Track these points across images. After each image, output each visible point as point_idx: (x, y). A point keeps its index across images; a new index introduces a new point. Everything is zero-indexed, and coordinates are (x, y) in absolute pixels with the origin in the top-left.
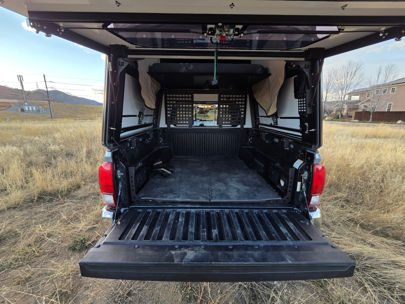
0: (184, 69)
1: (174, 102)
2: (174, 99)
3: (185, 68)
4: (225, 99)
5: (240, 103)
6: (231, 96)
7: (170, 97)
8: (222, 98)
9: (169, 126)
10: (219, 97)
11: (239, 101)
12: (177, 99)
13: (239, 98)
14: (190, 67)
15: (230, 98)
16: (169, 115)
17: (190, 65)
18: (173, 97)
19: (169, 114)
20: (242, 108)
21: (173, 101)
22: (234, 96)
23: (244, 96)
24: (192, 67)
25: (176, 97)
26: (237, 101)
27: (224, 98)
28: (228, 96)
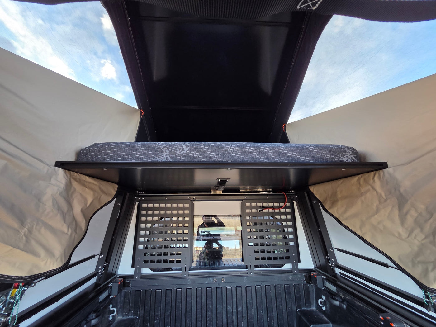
0: (165, 154)
1: (156, 219)
2: (156, 212)
3: (168, 152)
4: (254, 211)
5: (283, 217)
6: (265, 204)
7: (147, 209)
8: (248, 208)
9: (138, 271)
10: (243, 208)
11: (280, 214)
12: (162, 212)
13: (280, 207)
14: (180, 149)
15: (263, 208)
16: (141, 247)
17: (182, 146)
18: (153, 209)
19: (142, 243)
20: (288, 227)
21: (153, 215)
22: (271, 204)
23: (288, 204)
24: (186, 149)
25: (159, 209)
26: (278, 214)
27: (251, 208)
28: (259, 204)
